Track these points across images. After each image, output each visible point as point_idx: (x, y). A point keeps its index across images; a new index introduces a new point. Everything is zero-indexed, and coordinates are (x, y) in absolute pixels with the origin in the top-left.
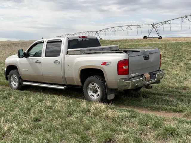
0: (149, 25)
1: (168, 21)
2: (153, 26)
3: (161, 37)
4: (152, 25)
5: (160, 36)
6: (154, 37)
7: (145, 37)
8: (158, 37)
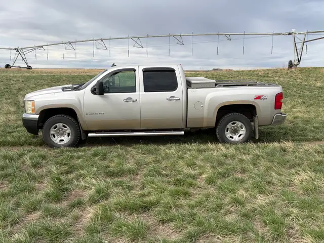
0: (11, 49)
1: (42, 47)
2: (18, 51)
3: (30, 67)
4: (15, 49)
5: (29, 65)
6: (21, 66)
7: (7, 66)
8: (26, 66)
